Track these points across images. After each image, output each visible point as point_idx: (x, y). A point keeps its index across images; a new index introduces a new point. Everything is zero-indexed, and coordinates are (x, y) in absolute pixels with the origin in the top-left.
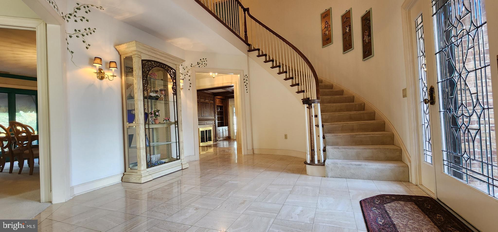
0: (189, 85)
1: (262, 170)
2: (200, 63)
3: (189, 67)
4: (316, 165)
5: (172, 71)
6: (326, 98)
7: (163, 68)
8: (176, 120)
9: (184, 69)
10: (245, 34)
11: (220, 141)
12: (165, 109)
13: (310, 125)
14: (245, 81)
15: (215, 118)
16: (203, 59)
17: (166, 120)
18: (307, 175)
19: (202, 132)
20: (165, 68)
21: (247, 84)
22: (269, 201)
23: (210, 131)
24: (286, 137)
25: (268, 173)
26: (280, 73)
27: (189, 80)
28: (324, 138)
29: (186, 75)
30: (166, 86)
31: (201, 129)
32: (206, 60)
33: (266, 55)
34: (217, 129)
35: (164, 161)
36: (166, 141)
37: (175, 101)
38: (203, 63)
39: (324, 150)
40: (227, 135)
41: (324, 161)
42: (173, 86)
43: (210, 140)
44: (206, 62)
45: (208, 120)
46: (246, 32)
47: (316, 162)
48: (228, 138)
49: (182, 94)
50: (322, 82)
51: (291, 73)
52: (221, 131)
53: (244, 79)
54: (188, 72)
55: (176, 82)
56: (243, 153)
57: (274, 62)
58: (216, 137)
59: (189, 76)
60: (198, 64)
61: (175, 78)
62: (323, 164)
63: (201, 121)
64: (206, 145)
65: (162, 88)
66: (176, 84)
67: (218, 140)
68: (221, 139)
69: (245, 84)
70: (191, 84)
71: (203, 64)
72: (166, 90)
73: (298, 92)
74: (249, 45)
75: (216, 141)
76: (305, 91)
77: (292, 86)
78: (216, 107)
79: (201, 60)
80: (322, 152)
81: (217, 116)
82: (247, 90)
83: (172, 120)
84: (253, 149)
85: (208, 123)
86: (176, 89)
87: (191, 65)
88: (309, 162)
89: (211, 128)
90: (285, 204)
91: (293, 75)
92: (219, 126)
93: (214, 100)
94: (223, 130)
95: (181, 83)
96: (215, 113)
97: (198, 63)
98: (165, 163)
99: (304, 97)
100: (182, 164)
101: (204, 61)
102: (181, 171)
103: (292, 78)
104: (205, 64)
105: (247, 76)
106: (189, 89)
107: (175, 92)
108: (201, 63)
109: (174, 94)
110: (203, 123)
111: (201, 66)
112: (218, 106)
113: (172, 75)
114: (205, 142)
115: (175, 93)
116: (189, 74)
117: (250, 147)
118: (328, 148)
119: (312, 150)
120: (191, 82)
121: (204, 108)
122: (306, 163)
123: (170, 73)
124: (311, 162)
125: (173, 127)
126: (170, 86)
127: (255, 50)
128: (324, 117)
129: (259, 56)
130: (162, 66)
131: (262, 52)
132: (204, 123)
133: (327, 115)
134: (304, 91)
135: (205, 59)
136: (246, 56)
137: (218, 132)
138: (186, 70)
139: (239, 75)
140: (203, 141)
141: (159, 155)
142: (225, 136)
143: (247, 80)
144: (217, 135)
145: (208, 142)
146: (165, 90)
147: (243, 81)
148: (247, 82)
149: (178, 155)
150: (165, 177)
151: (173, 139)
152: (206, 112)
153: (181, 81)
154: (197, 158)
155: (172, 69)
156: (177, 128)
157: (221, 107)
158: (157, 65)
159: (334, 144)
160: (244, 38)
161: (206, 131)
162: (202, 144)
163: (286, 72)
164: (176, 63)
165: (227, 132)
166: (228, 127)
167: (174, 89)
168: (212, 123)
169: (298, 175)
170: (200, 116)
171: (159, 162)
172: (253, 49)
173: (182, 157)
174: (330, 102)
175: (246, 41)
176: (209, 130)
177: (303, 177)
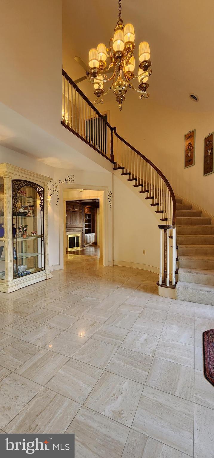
0: (57, 200)
1: (118, 286)
2: (67, 180)
3: (58, 184)
4: (168, 287)
5: (40, 189)
6: (184, 219)
7: (32, 187)
8: (43, 234)
9: (53, 185)
10: (111, 153)
11: (87, 246)
12: (33, 222)
13: (165, 249)
14: (109, 197)
15: (83, 226)
16: (71, 176)
17: (33, 234)
18: (159, 295)
19: (71, 238)
20: (34, 186)
21: (111, 200)
22: (117, 325)
23: (78, 237)
24: (144, 252)
25: (123, 289)
26: (141, 192)
27: (57, 195)
28: (177, 260)
29: (54, 191)
30: (35, 202)
31: (69, 236)
32: (74, 177)
33: (129, 174)
34: (84, 236)
35: (30, 271)
36: (33, 252)
37: (42, 216)
38: (71, 179)
39: (177, 273)
40: (94, 242)
41: (176, 283)
42: (41, 202)
43: (78, 246)
44: (73, 179)
45: (76, 227)
46: (112, 150)
47: (168, 284)
48: (95, 245)
49: (49, 208)
50: (181, 201)
51: (152, 193)
52: (88, 237)
53: (108, 196)
54: (56, 188)
55: (43, 200)
56: (104, 265)
57: (137, 181)
58: (83, 243)
59: (57, 192)
60: (66, 181)
61: (43, 196)
62: (174, 287)
63: (69, 228)
64: (73, 251)
65: (32, 204)
66: (43, 201)
67: (85, 246)
68: (88, 245)
69: (109, 200)
70: (58, 199)
71: (71, 181)
72: (35, 206)
73: (158, 212)
74: (114, 163)
75: (83, 247)
76: (164, 212)
77: (153, 205)
78: (84, 215)
79: (68, 177)
80: (174, 275)
81: (85, 224)
82: (110, 206)
83: (39, 233)
84: (113, 261)
85: (76, 230)
86: (43, 206)
87: (59, 181)
88: (161, 283)
89: (79, 235)
90: (131, 329)
91: (154, 195)
92: (86, 233)
93: (83, 209)
94: (90, 237)
95: (49, 199)
96: (83, 221)
97: (66, 179)
98: (31, 273)
99: (162, 217)
100: (46, 275)
101: (72, 178)
102: (45, 280)
103: (153, 198)
104: (72, 180)
105: (111, 193)
106: (57, 204)
107: (42, 208)
108: (69, 180)
109: (41, 210)
110: (71, 230)
111: (68, 183)
112: (86, 214)
113: (40, 193)
114: (72, 247)
115: (43, 210)
116: (57, 190)
117: (111, 259)
118: (180, 271)
119: (165, 272)
120: (58, 197)
121: (74, 217)
122: (158, 284)
123: (38, 191)
124: (163, 283)
125: (39, 239)
126: (38, 202)
127: (120, 168)
128: (180, 239)
129: (123, 174)
130: (31, 185)
131: (127, 170)
132: (73, 230)
133: (183, 237)
134: (162, 212)
135: (72, 176)
136: (112, 173)
137: (85, 238)
138: (55, 186)
139: (104, 192)
140: (71, 246)
141: (26, 266)
142: (91, 242)
143: (111, 197)
144: (84, 241)
145: (76, 247)
146: (33, 206)
147: (107, 197)
148: (111, 198)
149: (43, 266)
150: (30, 286)
151: (39, 251)
152: (75, 220)
153: (49, 197)
154: (62, 266)
155: (40, 187)
156: (43, 242)
157: (89, 216)
158: (26, 184)
159: (187, 267)
160: (110, 158)
161: (74, 238)
162: (70, 250)
163: (147, 191)
164: (44, 181)
165: (94, 238)
166: (95, 234)
167: (42, 206)
168: (80, 230)
169: (150, 295)
170: (70, 223)
171: (25, 272)
172: (118, 167)
173: (46, 268)
174: (187, 224)
175: (112, 160)
176: (76, 237)
177: (155, 297)
